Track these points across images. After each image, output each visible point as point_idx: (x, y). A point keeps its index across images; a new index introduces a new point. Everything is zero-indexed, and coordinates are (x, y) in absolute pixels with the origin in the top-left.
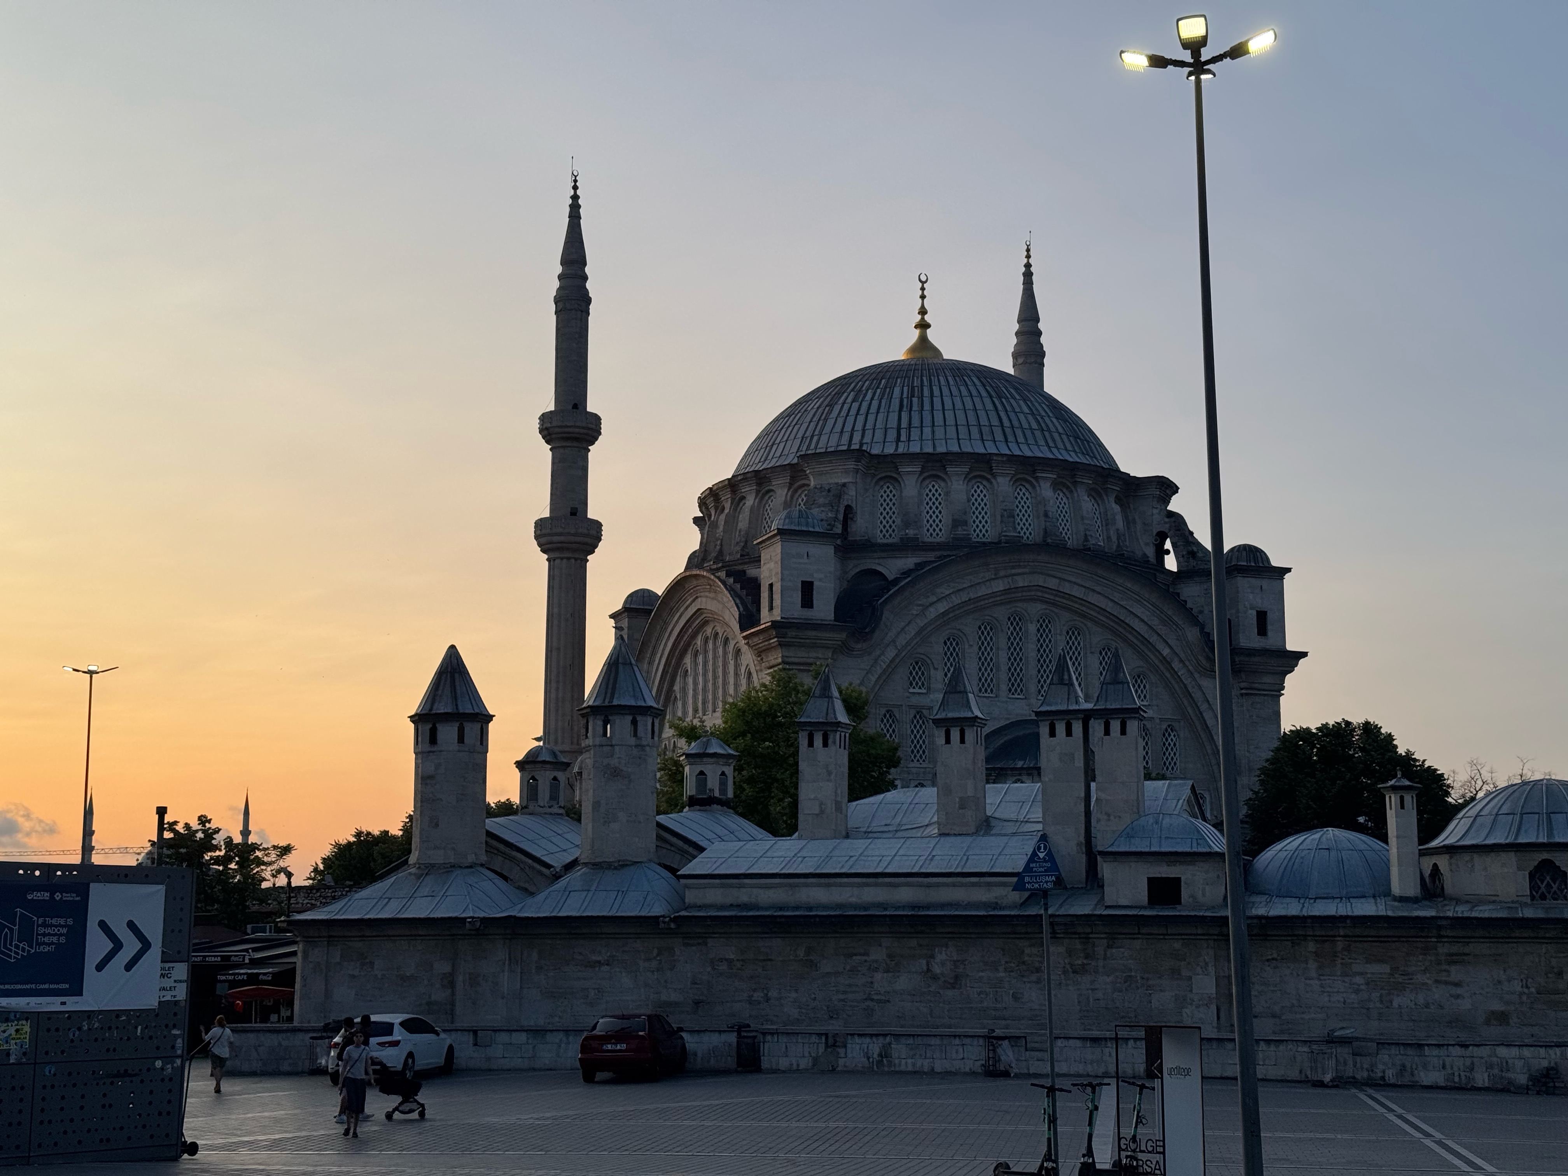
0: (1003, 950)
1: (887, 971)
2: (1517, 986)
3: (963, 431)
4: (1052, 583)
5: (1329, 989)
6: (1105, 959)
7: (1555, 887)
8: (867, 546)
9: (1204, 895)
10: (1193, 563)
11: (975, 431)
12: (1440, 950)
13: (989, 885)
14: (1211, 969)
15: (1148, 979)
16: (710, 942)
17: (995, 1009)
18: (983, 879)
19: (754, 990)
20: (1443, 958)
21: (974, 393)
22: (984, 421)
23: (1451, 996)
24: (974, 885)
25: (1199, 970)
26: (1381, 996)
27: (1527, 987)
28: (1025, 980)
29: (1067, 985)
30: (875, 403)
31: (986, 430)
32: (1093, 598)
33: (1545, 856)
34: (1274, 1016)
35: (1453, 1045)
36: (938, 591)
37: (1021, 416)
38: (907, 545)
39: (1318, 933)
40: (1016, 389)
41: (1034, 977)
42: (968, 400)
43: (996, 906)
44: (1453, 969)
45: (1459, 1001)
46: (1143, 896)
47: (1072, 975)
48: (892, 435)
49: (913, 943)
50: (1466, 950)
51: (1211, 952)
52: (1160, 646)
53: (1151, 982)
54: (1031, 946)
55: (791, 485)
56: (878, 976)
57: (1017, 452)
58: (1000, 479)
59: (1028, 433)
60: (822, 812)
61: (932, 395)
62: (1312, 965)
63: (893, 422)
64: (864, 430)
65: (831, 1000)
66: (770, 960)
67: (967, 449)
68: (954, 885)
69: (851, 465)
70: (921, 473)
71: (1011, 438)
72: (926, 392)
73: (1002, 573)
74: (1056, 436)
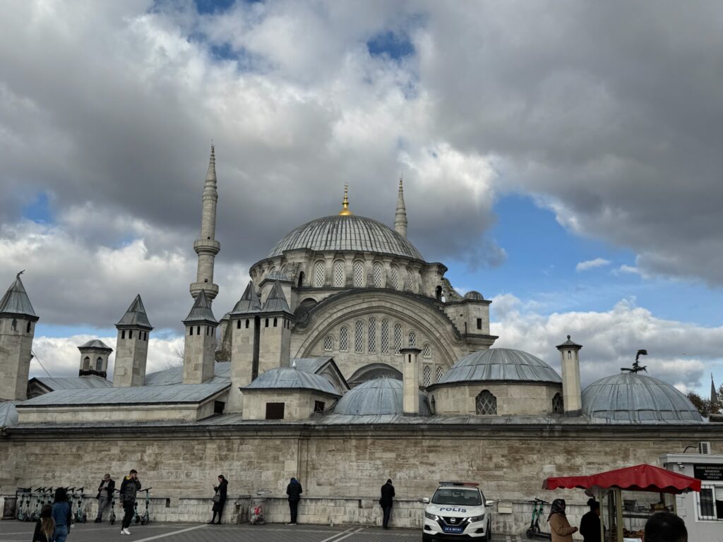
0: (183, 447)
1: (119, 460)
2: (466, 466)
3: (353, 242)
4: (388, 305)
5: (361, 468)
6: (238, 451)
7: (490, 406)
8: (311, 289)
9: (296, 413)
10: (451, 298)
11: (358, 242)
12: (424, 444)
13: (181, 409)
14: (296, 457)
15: (260, 463)
16: (28, 444)
17: (175, 482)
18: (177, 406)
19: (48, 472)
20: (426, 449)
21: (360, 227)
22: (363, 238)
23: (429, 471)
24: (172, 409)
25: (289, 457)
26: (390, 472)
27: (472, 466)
28: (194, 464)
29: (216, 467)
30: (318, 231)
31: (363, 242)
32: (406, 312)
33: (485, 388)
34: (331, 484)
35: (416, 501)
36: (338, 307)
37: (379, 237)
38: (325, 288)
39: (356, 434)
40: (379, 227)
41: (198, 463)
42: (357, 230)
43: (183, 421)
44: (431, 455)
45: (434, 475)
46: (263, 414)
47: (219, 461)
48: (324, 243)
49: (135, 443)
50: (439, 444)
51: (296, 446)
52: (435, 333)
53: (262, 465)
54: (199, 444)
55: (281, 264)
56: (114, 463)
57: (375, 250)
58: (368, 262)
59: (382, 243)
60: (125, 374)
61: (342, 227)
62: (354, 454)
63: (324, 238)
64: (312, 242)
65: (87, 478)
66: (57, 454)
67: (354, 248)
68: (161, 409)
69: (304, 255)
70: (334, 259)
71: (374, 245)
72: (340, 226)
73: (366, 300)
74: (394, 245)
